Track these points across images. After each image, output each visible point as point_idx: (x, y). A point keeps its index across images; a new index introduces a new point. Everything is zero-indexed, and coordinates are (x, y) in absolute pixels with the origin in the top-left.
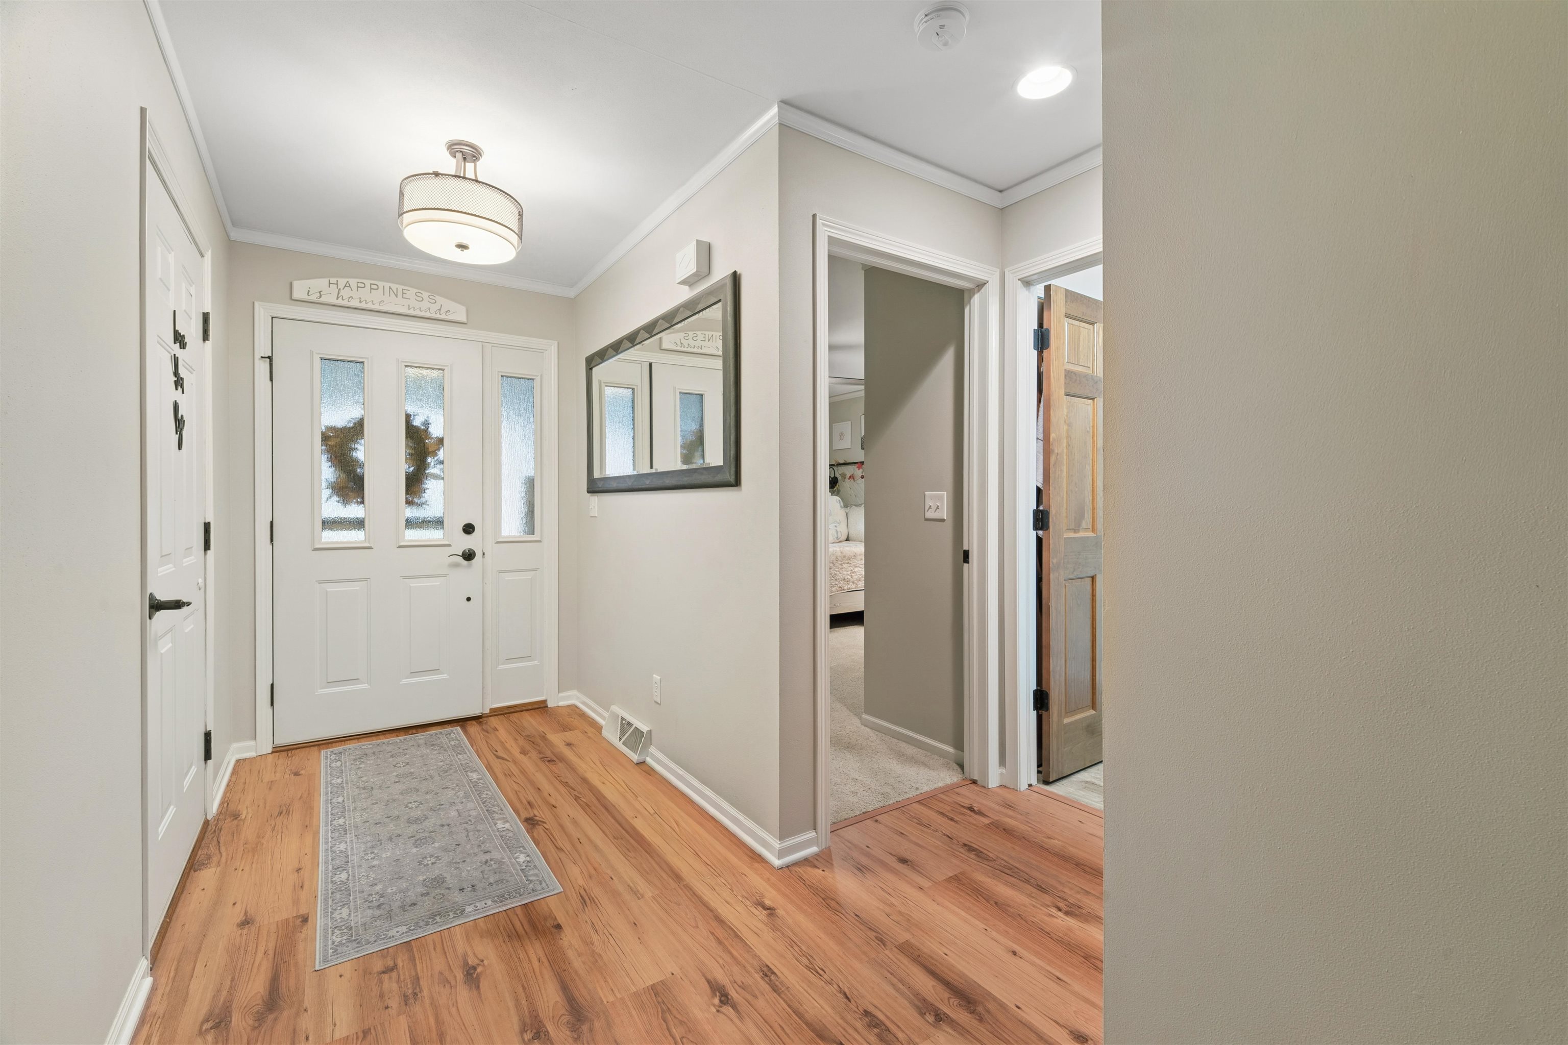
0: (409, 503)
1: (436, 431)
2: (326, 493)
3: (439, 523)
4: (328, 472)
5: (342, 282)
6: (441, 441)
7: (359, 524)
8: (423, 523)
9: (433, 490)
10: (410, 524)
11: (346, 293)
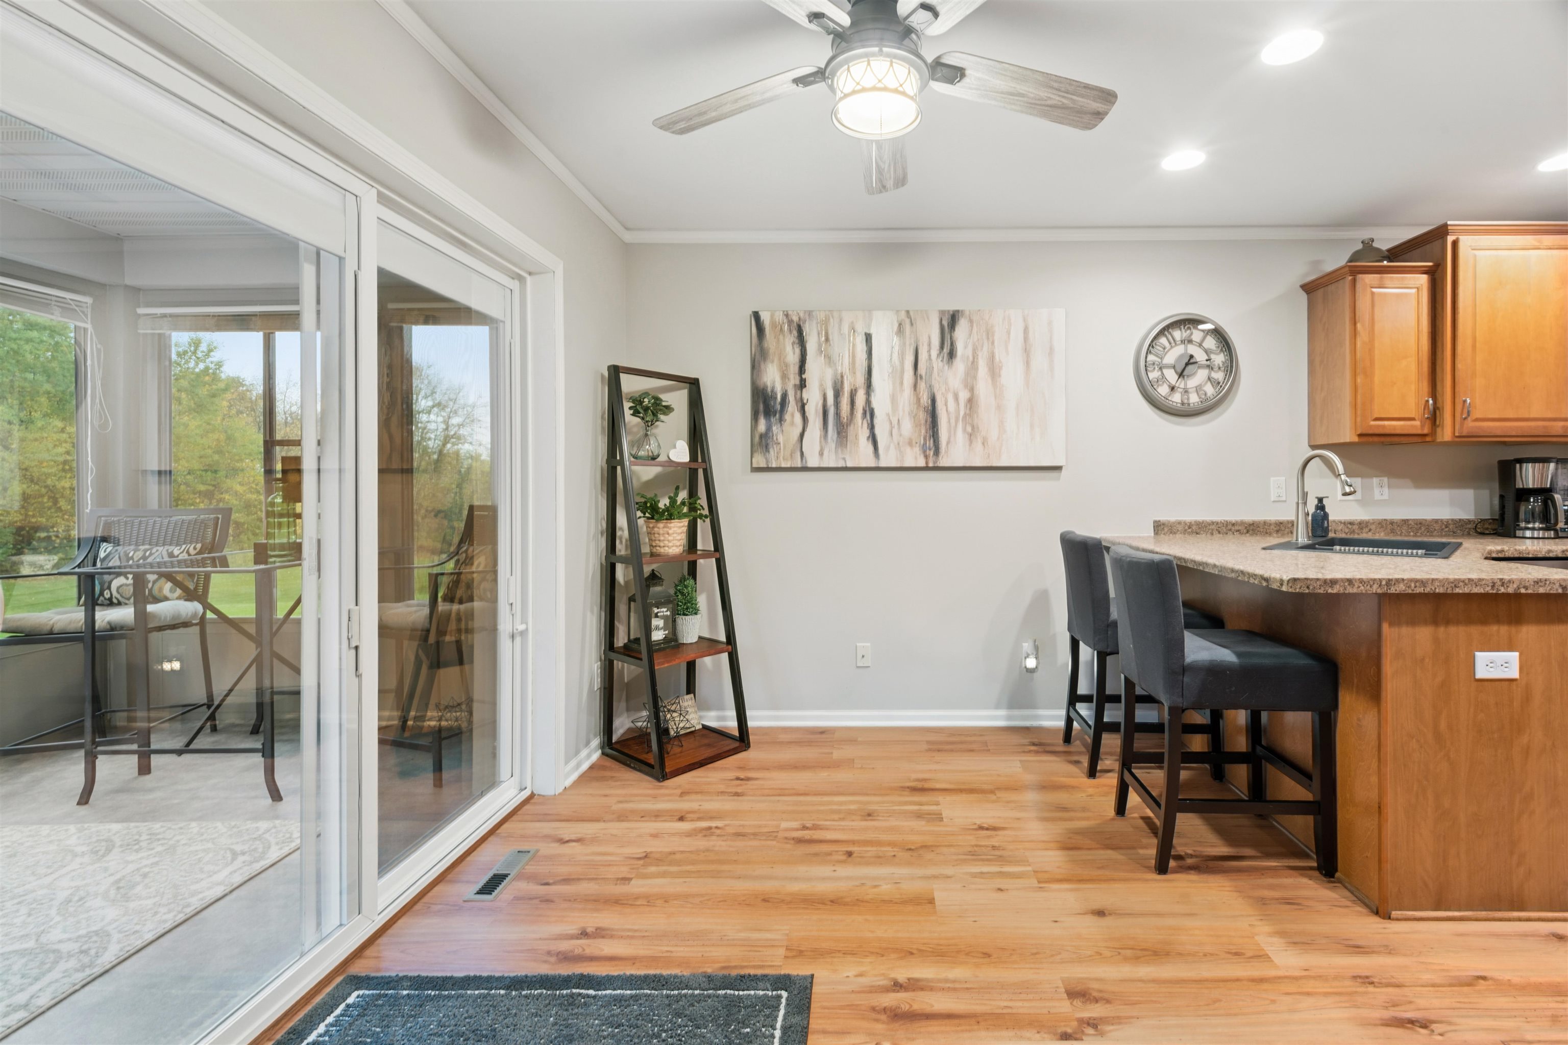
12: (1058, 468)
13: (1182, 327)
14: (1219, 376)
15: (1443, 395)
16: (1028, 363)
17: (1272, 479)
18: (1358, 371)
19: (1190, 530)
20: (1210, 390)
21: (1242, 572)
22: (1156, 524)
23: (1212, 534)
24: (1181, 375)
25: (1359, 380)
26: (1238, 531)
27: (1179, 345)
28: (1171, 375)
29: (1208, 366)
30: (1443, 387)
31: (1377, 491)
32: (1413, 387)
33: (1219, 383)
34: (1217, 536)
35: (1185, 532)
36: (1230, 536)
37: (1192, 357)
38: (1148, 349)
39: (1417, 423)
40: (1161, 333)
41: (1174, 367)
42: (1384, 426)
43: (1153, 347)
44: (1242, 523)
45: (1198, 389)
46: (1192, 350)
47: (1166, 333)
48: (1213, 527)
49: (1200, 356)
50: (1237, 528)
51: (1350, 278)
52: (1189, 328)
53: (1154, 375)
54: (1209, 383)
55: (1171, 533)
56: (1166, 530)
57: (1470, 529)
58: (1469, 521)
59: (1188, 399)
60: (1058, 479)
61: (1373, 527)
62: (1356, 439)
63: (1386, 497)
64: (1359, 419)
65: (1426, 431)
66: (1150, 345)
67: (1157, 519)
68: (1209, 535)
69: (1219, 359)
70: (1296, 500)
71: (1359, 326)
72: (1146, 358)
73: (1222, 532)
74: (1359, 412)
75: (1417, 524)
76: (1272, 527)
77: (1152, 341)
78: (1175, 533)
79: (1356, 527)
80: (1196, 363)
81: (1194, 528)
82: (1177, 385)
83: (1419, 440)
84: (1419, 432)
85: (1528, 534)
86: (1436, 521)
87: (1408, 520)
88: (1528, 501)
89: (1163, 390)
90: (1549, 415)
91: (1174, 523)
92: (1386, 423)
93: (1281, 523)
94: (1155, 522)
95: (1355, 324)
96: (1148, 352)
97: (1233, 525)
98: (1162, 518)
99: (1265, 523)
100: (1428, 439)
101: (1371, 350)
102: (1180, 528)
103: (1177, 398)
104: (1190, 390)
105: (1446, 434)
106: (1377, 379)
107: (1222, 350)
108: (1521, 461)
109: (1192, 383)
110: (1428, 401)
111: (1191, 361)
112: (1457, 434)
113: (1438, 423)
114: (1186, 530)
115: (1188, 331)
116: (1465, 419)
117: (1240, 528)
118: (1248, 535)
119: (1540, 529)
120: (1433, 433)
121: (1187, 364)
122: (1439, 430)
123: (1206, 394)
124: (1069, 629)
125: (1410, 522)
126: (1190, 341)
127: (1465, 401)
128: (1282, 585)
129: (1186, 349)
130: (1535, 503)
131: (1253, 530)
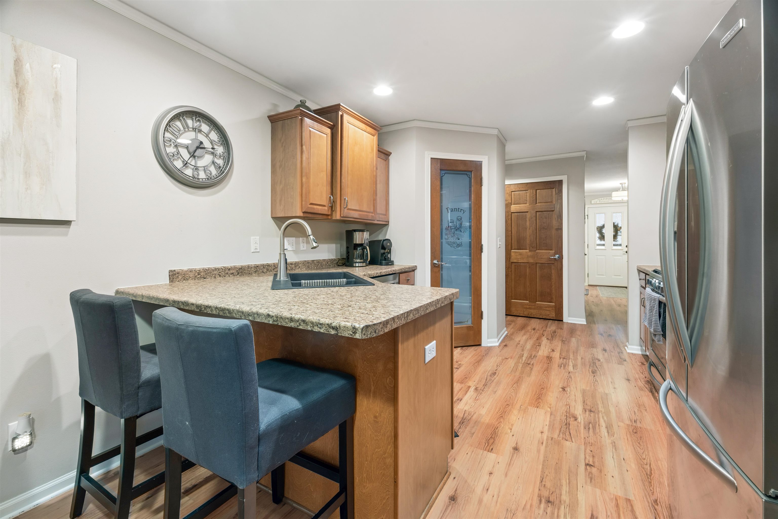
0: (614, 241)
1: (620, 225)
2: (597, 239)
3: (620, 245)
4: (598, 235)
5: (600, 199)
6: (621, 228)
7: (604, 245)
8: (617, 245)
9: (619, 238)
10: (614, 245)
11: (601, 201)
12: (67, 223)
13: (194, 118)
14: (220, 162)
15: (336, 195)
16: (21, 102)
17: (252, 237)
18: (303, 174)
19: (199, 276)
20: (214, 171)
21: (304, 321)
22: (171, 274)
23: (215, 277)
24: (193, 156)
25: (304, 180)
26: (232, 273)
27: (191, 131)
28: (185, 154)
29: (213, 153)
30: (336, 191)
31: (301, 245)
32: (325, 188)
33: (220, 167)
34: (219, 279)
35: (195, 278)
36: (227, 278)
37: (201, 143)
38: (166, 128)
39: (326, 208)
40: (177, 117)
41: (187, 148)
42: (314, 208)
43: (170, 126)
44: (235, 268)
45: (205, 169)
46: (201, 137)
47: (181, 118)
48: (215, 272)
49: (207, 144)
50: (231, 271)
51: (300, 117)
52: (199, 120)
53: (171, 150)
54: (213, 166)
55: (184, 279)
56: (180, 277)
57: (335, 263)
58: (335, 260)
59: (198, 175)
60: (66, 234)
61: (300, 265)
62: (301, 215)
63: (305, 248)
64: (303, 203)
65: (329, 213)
66: (167, 125)
67: (173, 269)
68: (213, 279)
69: (220, 150)
70: (279, 252)
71: (304, 147)
72: (164, 134)
73: (222, 275)
74: (304, 199)
75: (317, 263)
76: (253, 269)
77: (170, 122)
78: (187, 280)
79: (293, 266)
80: (204, 148)
81: (202, 274)
82: (189, 162)
83: (325, 217)
84: (327, 213)
85: (357, 265)
86: (324, 260)
87: (314, 260)
88: (357, 249)
89: (178, 164)
90: (368, 210)
91: (186, 271)
92: (315, 207)
93: (257, 267)
94: (170, 271)
95: (302, 146)
96: (166, 130)
97: (229, 269)
98: (176, 268)
99: (249, 267)
100: (330, 217)
101: (309, 163)
102: (191, 275)
103: (189, 172)
104: (200, 168)
105: (337, 216)
106: (311, 180)
107: (221, 144)
108: (355, 231)
109: (201, 163)
110: (330, 197)
111: (201, 146)
112: (342, 216)
113: (333, 209)
114: (196, 277)
115: (198, 123)
116: (345, 208)
117: (233, 271)
118: (238, 276)
119: (360, 262)
120: (331, 215)
121: (198, 148)
122: (334, 213)
123: (211, 174)
124: (81, 394)
125: (315, 262)
126: (200, 131)
127: (345, 199)
128: (355, 333)
129: (196, 136)
130: (359, 251)
131: (241, 272)
